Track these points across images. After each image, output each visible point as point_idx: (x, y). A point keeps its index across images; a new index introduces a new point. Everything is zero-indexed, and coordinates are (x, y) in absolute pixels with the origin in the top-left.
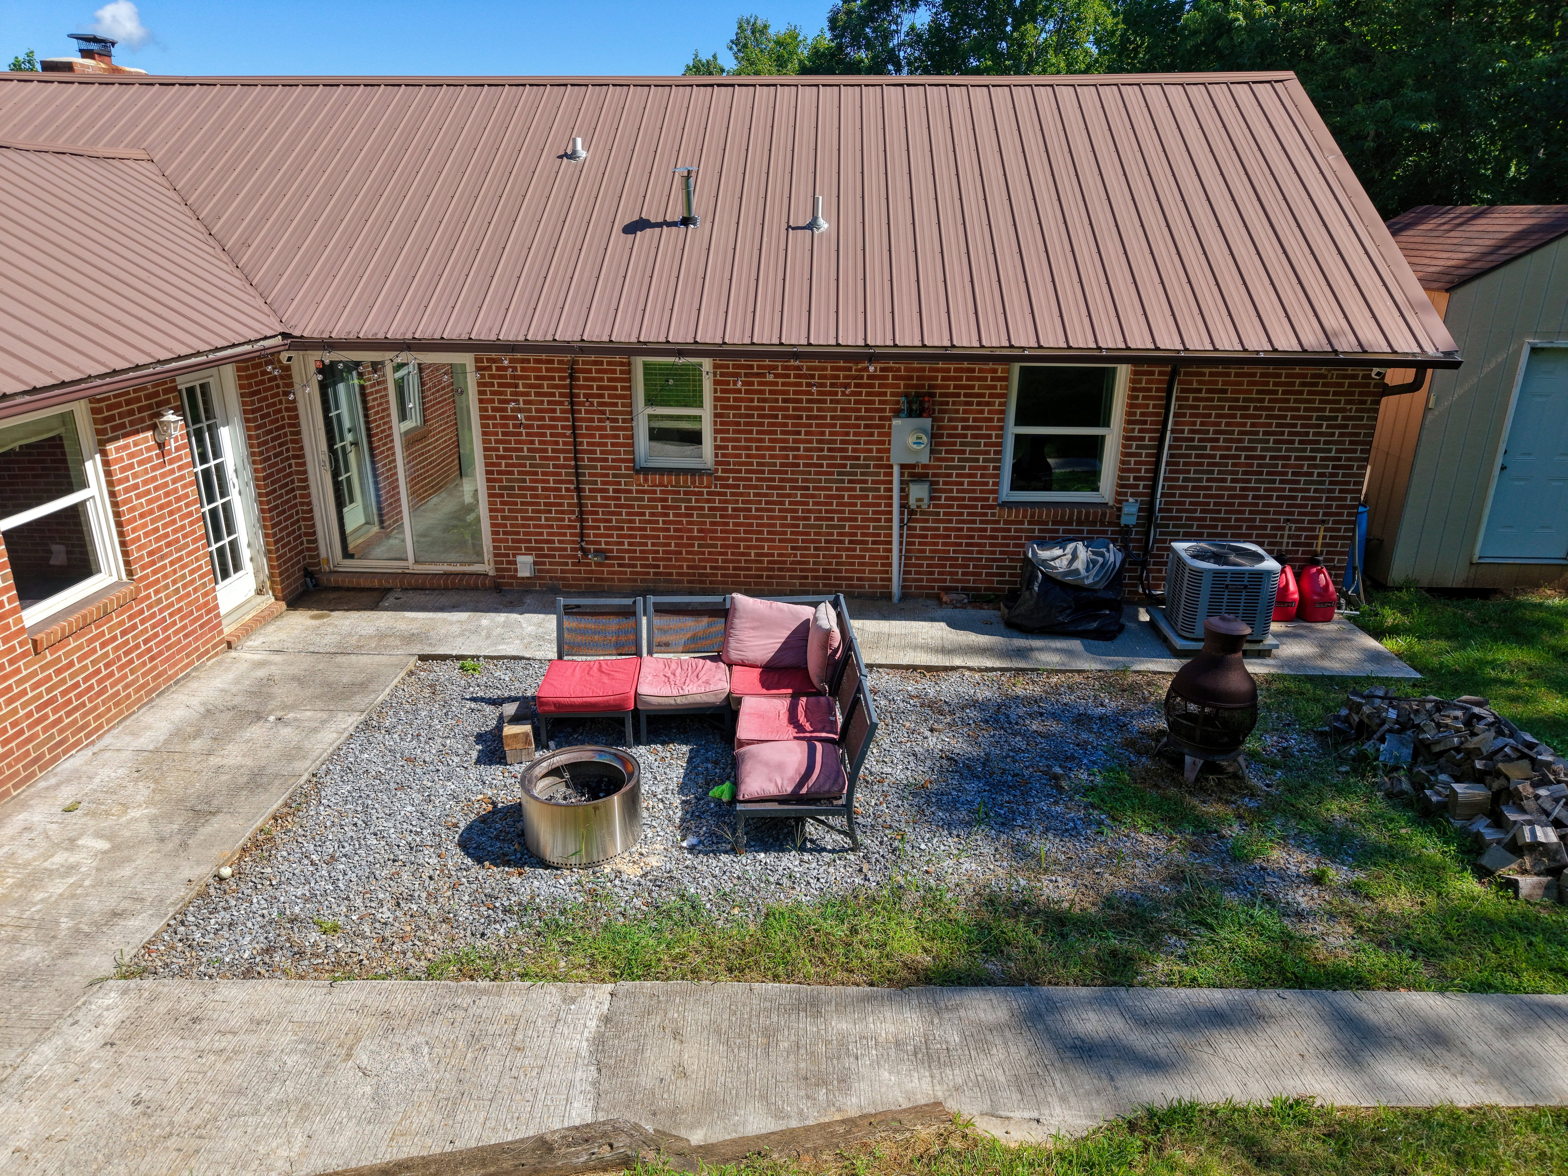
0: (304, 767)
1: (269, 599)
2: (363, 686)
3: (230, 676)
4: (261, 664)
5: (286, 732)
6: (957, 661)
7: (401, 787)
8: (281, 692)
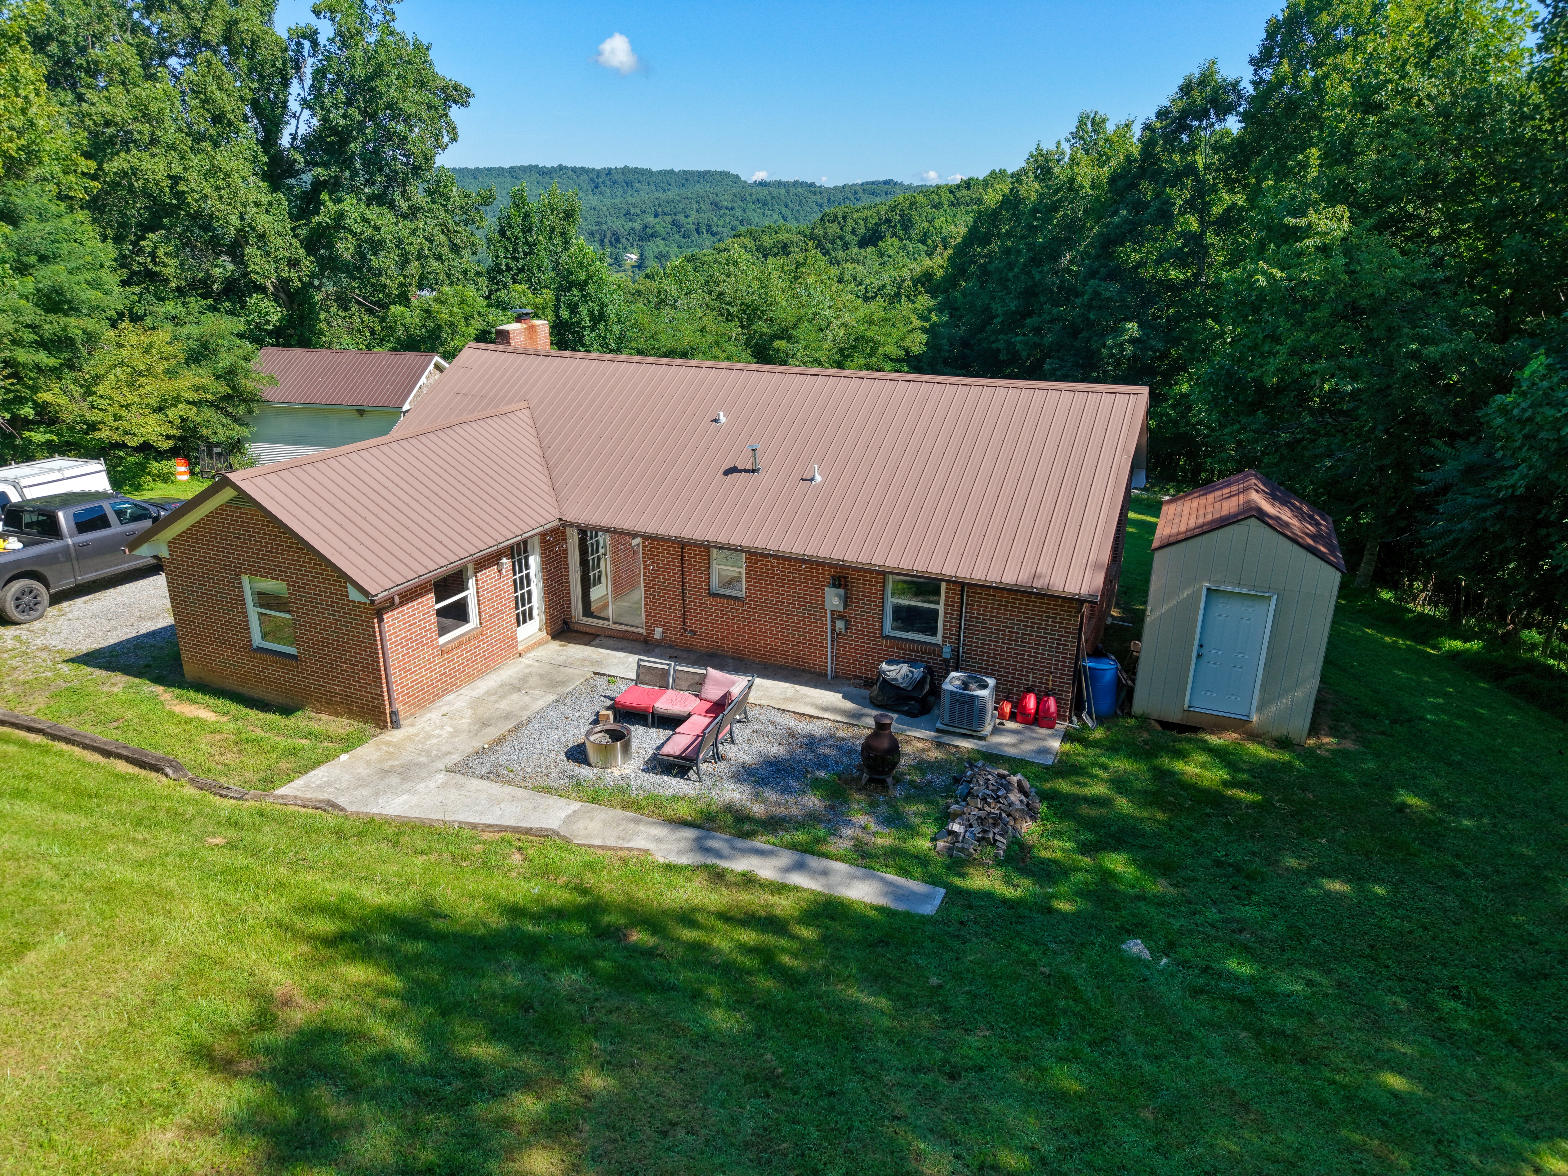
0: (526, 714)
1: (544, 633)
2: (563, 683)
3: (516, 670)
4: (529, 666)
5: (526, 698)
6: (826, 715)
7: (557, 728)
8: (532, 681)
